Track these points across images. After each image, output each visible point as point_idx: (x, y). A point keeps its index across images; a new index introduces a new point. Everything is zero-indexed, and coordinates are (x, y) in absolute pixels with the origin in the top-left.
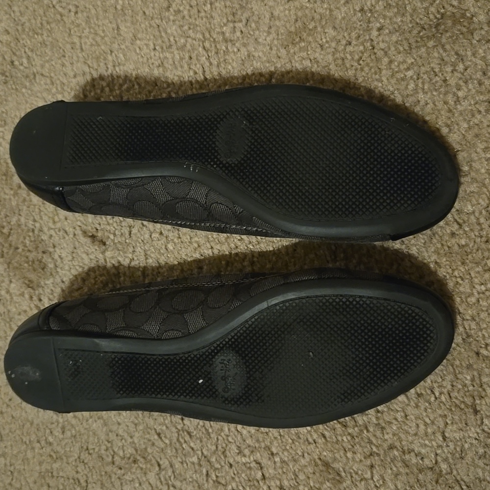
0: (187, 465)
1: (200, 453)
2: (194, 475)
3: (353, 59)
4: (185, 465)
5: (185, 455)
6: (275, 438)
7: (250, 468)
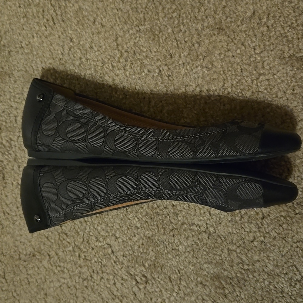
0: (66, 252)
1: (73, 244)
2: (71, 257)
3: (142, 7)
4: (65, 253)
5: (65, 247)
6: (118, 229)
7: (104, 248)
